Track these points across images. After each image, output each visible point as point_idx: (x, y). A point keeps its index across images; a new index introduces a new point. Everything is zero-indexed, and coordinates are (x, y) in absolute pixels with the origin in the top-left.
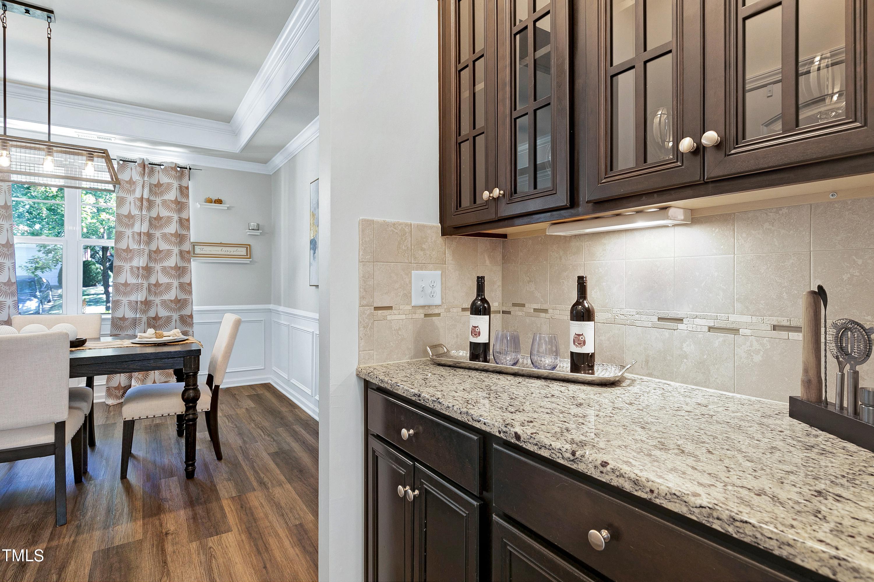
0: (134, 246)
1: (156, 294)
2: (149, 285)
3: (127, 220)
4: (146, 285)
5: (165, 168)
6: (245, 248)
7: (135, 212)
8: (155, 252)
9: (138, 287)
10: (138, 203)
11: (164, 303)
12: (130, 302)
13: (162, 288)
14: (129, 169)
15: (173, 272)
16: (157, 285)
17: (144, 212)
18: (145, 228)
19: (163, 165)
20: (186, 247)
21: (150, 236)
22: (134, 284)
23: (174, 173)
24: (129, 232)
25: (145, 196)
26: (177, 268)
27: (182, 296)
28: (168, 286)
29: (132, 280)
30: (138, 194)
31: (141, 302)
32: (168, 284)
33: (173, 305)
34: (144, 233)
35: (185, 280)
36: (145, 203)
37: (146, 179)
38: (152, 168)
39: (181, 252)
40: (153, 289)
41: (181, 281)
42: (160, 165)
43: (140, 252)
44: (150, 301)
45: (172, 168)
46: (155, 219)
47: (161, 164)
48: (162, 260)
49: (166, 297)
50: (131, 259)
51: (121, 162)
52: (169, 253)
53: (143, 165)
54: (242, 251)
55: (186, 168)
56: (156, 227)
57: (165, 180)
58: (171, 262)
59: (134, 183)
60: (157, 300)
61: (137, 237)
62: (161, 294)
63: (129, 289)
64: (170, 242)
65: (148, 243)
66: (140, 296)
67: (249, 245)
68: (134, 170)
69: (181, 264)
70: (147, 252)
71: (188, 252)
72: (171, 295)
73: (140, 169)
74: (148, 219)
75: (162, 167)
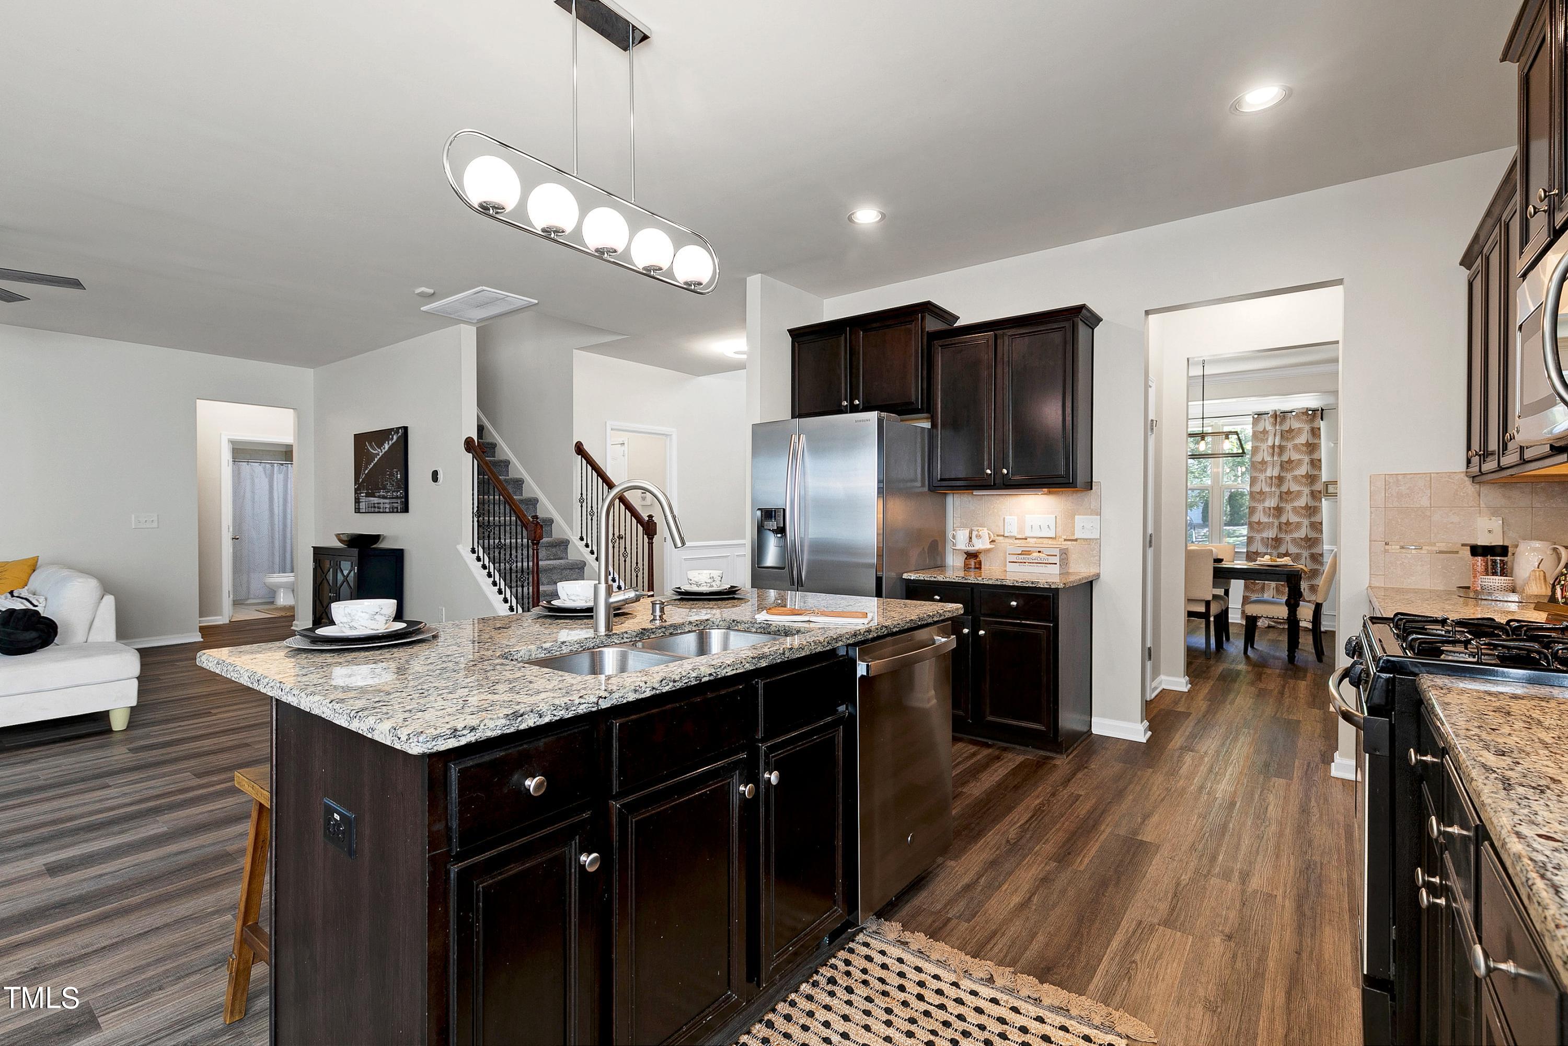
0: (1266, 489)
1: (1286, 532)
2: (1280, 523)
4: (1276, 523)
5: (1297, 414)
7: (1268, 458)
8: (1286, 493)
9: (1269, 525)
10: (1271, 451)
11: (1294, 540)
12: (1262, 539)
13: (1292, 527)
14: (1263, 421)
15: (1304, 512)
16: (1288, 523)
17: (1275, 458)
18: (1276, 473)
19: (1295, 412)
20: (1318, 487)
21: (1280, 479)
22: (1266, 523)
23: (1304, 417)
24: (1262, 477)
25: (1277, 444)
26: (1307, 508)
27: (1312, 535)
28: (1299, 525)
29: (1264, 519)
30: (1270, 443)
31: (1272, 539)
32: (1298, 522)
33: (1303, 543)
34: (1275, 477)
35: (1316, 519)
36: (1276, 450)
37: (1277, 428)
38: (1284, 416)
39: (1312, 493)
40: (1284, 527)
41: (1312, 520)
42: (1292, 413)
43: (1272, 494)
44: (1281, 538)
45: (1303, 413)
46: (1287, 462)
47: (1293, 411)
48: (1292, 500)
49: (1296, 535)
50: (1264, 500)
51: (1256, 416)
52: (1299, 493)
53: (1275, 416)
55: (1318, 411)
56: (1287, 470)
57: (1296, 425)
58: (1302, 502)
59: (1267, 432)
60: (1288, 538)
61: (1269, 481)
62: (1291, 531)
63: (1261, 526)
64: (1301, 484)
65: (1279, 486)
66: (1271, 534)
68: (1267, 421)
69: (1311, 503)
70: (1278, 493)
71: (1320, 492)
72: (1302, 533)
73: (1272, 420)
74: (1279, 463)
75: (1294, 414)
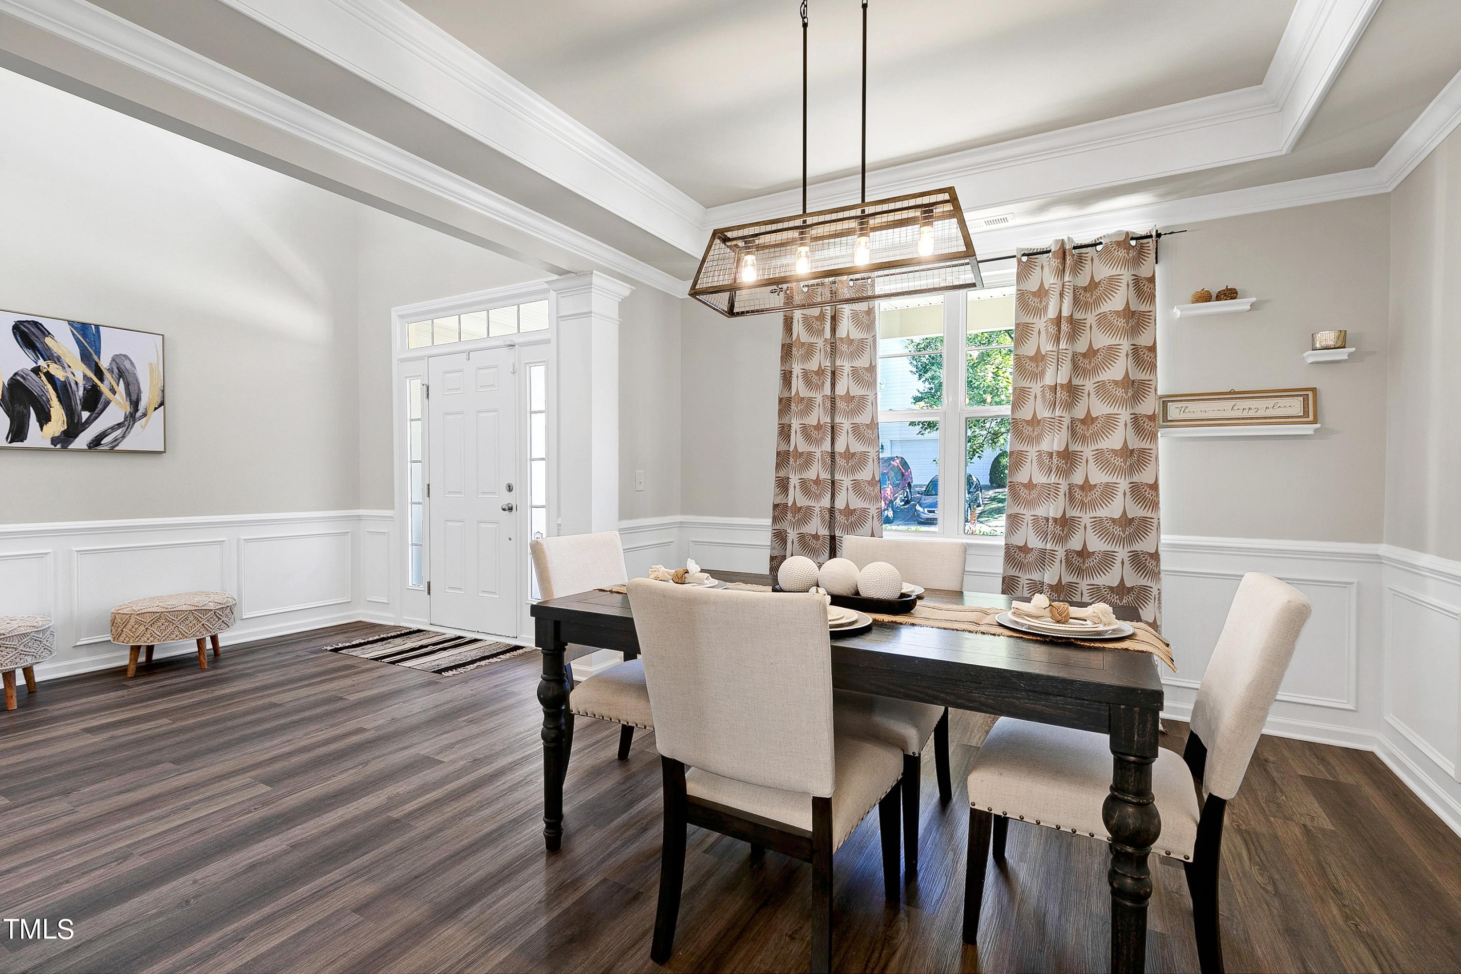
0: (1044, 413)
1: (1083, 504)
2: (1071, 486)
3: (1034, 365)
4: (1064, 488)
5: (1106, 247)
6: (1301, 399)
7: (1047, 347)
8: (1083, 422)
9: (1050, 491)
10: (1052, 330)
11: (1099, 524)
12: (1036, 519)
13: (1096, 494)
14: (1038, 269)
15: (1118, 461)
16: (1087, 486)
17: (1063, 345)
18: (1063, 378)
19: (1101, 243)
20: (1148, 406)
21: (1073, 391)
22: (1043, 485)
23: (1122, 253)
24: (1036, 388)
25: (1065, 313)
26: (1127, 452)
27: (1136, 511)
28: (1109, 491)
29: (1040, 479)
30: (1052, 313)
31: (1055, 520)
32: (1107, 485)
33: (1117, 531)
34: (1062, 386)
35: (1145, 477)
36: (1065, 327)
37: (1067, 278)
38: (1080, 256)
39: (1136, 420)
40: (1078, 494)
41: (1136, 478)
42: (1095, 245)
43: (1054, 423)
44: (1073, 519)
45: (1118, 243)
46: (1084, 355)
47: (1098, 242)
48: (1095, 437)
49: (1103, 512)
50: (1039, 438)
51: (1025, 259)
52: (1110, 421)
53: (1063, 253)
54: (1295, 406)
55: (1151, 236)
56: (1086, 371)
57: (1103, 271)
58: (1114, 440)
59: (1047, 292)
60: (1086, 518)
61: (1049, 395)
62: (1093, 505)
63: (1034, 493)
64: (1112, 400)
65: (1070, 405)
66: (1052, 509)
67: (1314, 390)
68: (1046, 270)
69: (1135, 443)
70: (1067, 421)
71: (1152, 418)
72: (1114, 509)
73: (1056, 263)
74: (1070, 356)
75: (1099, 248)
